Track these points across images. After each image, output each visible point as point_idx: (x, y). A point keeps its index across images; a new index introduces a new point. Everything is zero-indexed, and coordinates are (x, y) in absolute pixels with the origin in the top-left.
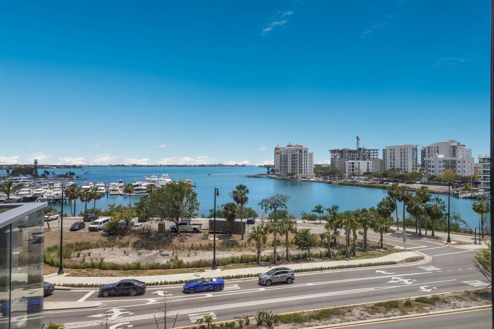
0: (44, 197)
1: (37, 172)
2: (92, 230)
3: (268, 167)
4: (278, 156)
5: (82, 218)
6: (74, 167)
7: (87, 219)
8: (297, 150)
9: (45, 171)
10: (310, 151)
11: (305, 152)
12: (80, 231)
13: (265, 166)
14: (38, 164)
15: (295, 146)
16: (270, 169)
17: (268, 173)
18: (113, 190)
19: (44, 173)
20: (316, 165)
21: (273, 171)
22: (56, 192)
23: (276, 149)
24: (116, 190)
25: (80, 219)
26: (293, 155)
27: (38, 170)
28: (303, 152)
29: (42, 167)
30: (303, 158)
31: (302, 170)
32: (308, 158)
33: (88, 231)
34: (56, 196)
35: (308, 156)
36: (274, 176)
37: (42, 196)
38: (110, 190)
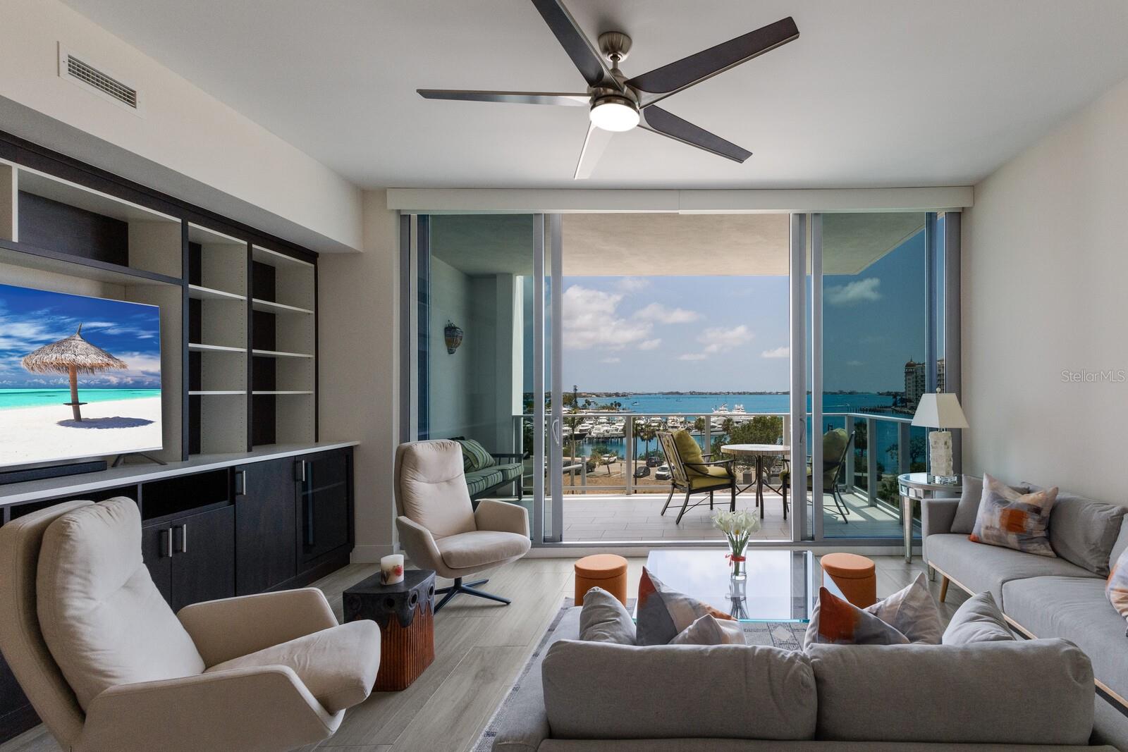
0: (592, 434)
1: (576, 402)
2: (659, 477)
3: (895, 395)
4: (911, 377)
5: (645, 462)
6: (617, 395)
7: (651, 464)
9: (587, 401)
12: (645, 478)
13: (889, 394)
14: (577, 392)
16: (898, 398)
17: (895, 404)
18: (672, 427)
19: (584, 403)
21: (903, 400)
22: (606, 428)
23: (908, 365)
24: (676, 427)
25: (642, 463)
26: (939, 375)
27: (578, 399)
29: (580, 395)
33: (655, 478)
34: (606, 434)
36: (906, 410)
37: (590, 434)
38: (669, 427)
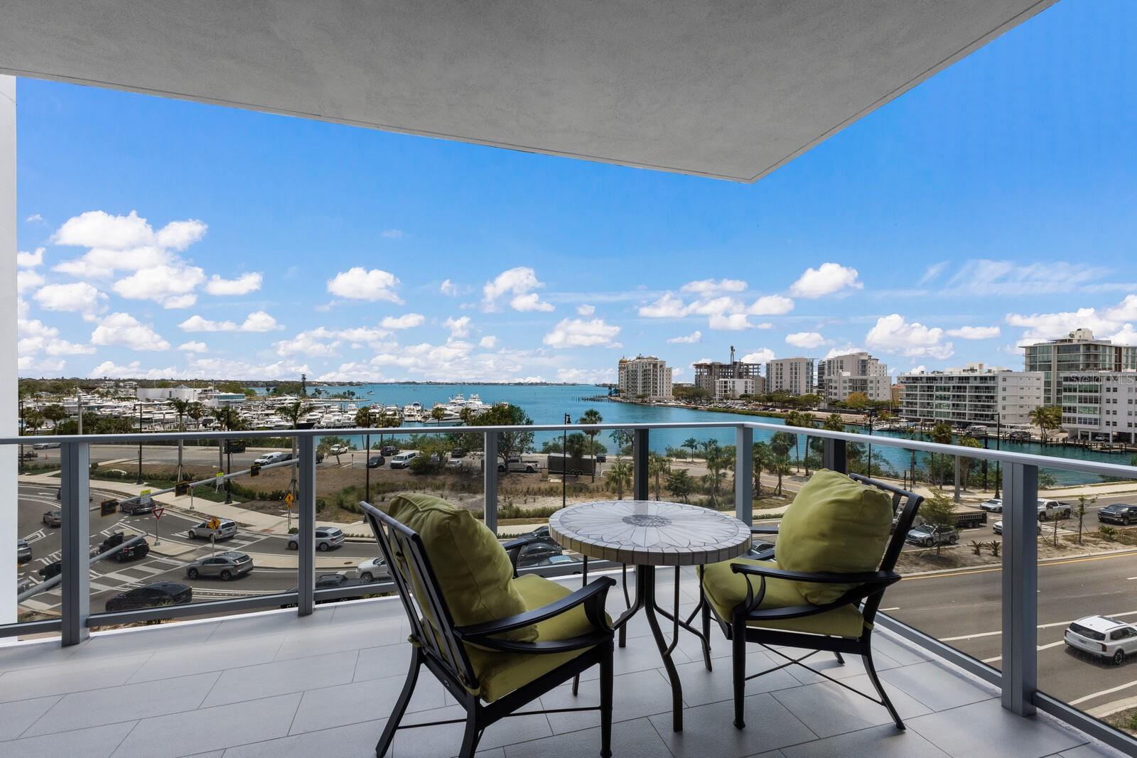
0: (322, 423)
1: (305, 391)
2: (394, 466)
3: (610, 387)
4: (623, 372)
5: (379, 451)
6: (351, 384)
7: (386, 453)
8: (650, 364)
9: (316, 390)
10: (667, 366)
11: (661, 366)
12: (378, 468)
13: (604, 385)
14: (306, 380)
15: (647, 358)
16: (613, 389)
17: (610, 394)
18: (409, 416)
19: (314, 392)
20: (675, 385)
21: (617, 391)
22: (337, 418)
23: (621, 362)
24: (412, 416)
25: (376, 453)
26: (645, 371)
27: (307, 388)
28: (658, 366)
29: (310, 384)
30: (659, 375)
31: (656, 391)
32: (665, 375)
33: (389, 468)
34: (337, 422)
35: (665, 372)
36: (619, 399)
37: (319, 423)
38: (406, 415)
